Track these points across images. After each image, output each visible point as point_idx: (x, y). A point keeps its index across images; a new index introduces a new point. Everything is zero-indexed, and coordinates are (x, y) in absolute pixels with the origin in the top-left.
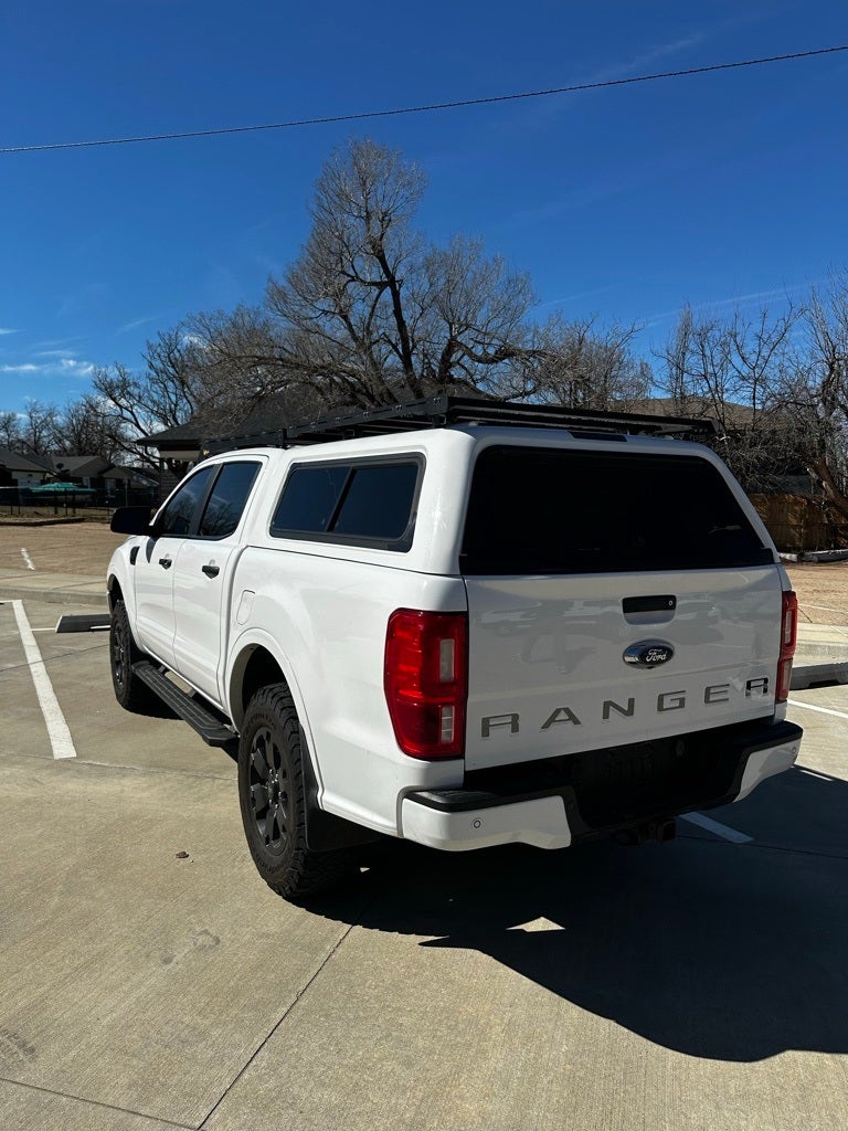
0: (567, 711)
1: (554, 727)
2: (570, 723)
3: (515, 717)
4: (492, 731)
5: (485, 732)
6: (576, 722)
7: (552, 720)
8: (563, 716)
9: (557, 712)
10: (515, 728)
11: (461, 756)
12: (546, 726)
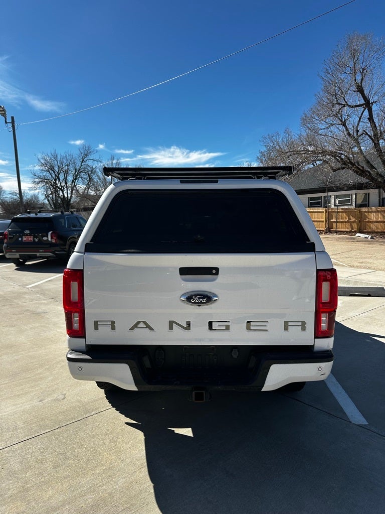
0: (145, 323)
1: (136, 329)
2: (147, 330)
3: (113, 323)
4: (99, 327)
5: (96, 327)
6: (151, 329)
7: (136, 326)
8: (142, 325)
9: (139, 322)
10: (113, 328)
11: (84, 336)
12: (132, 329)
